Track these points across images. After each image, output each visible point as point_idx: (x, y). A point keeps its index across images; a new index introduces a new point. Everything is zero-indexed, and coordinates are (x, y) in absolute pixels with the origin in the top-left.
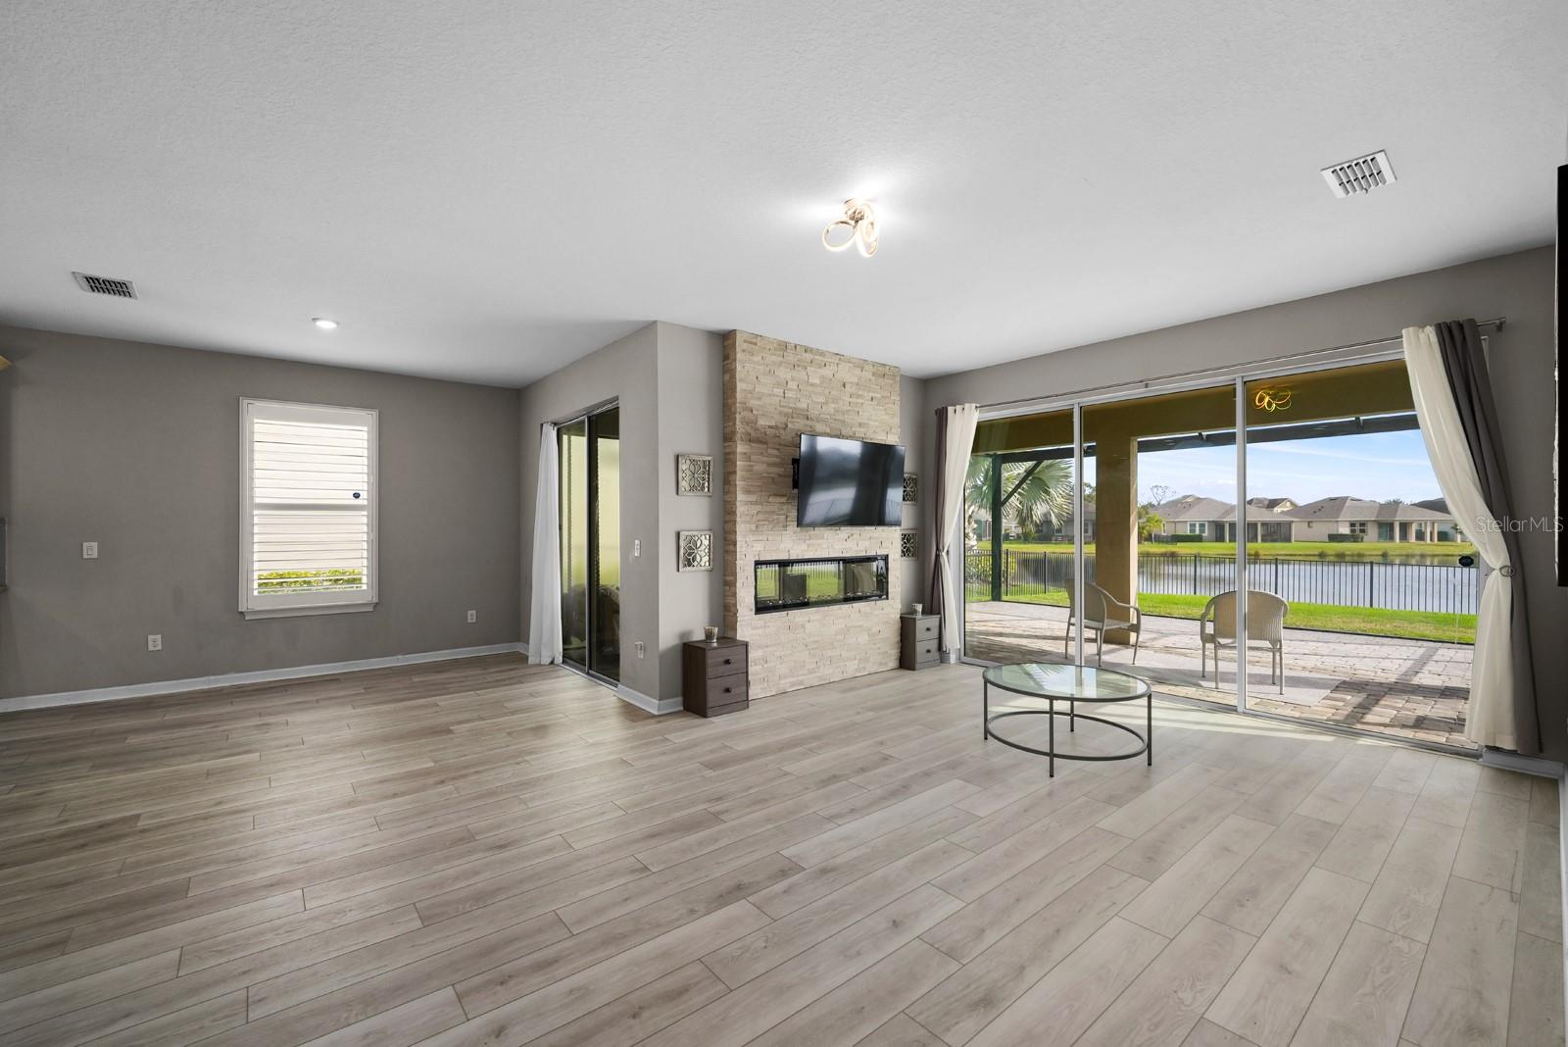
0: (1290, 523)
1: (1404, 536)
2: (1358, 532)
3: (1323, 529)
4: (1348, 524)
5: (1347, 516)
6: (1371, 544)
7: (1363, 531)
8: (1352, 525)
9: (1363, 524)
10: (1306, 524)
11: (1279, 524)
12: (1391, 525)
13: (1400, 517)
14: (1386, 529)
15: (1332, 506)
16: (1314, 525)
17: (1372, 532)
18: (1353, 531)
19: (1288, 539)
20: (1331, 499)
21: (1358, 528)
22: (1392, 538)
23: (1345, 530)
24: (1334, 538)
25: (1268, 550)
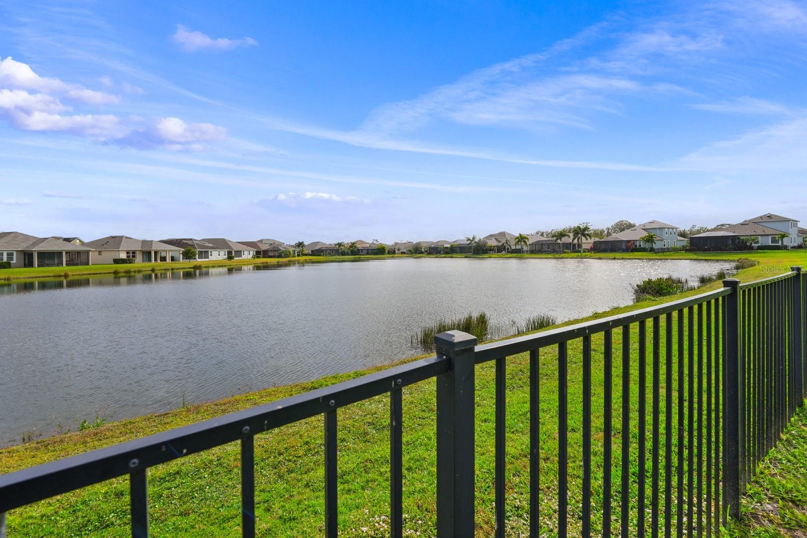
0: (88, 252)
1: (156, 260)
2: (131, 257)
3: (109, 256)
4: (125, 252)
5: (124, 246)
6: (139, 263)
7: (134, 256)
8: (128, 253)
9: (134, 253)
10: (97, 253)
11: (79, 253)
12: (150, 253)
13: (154, 248)
14: (147, 255)
15: (114, 242)
16: (103, 253)
17: (139, 257)
18: (128, 257)
19: (87, 264)
20: (113, 237)
21: (131, 254)
22: (150, 260)
23: (123, 256)
24: (117, 261)
25: (75, 271)
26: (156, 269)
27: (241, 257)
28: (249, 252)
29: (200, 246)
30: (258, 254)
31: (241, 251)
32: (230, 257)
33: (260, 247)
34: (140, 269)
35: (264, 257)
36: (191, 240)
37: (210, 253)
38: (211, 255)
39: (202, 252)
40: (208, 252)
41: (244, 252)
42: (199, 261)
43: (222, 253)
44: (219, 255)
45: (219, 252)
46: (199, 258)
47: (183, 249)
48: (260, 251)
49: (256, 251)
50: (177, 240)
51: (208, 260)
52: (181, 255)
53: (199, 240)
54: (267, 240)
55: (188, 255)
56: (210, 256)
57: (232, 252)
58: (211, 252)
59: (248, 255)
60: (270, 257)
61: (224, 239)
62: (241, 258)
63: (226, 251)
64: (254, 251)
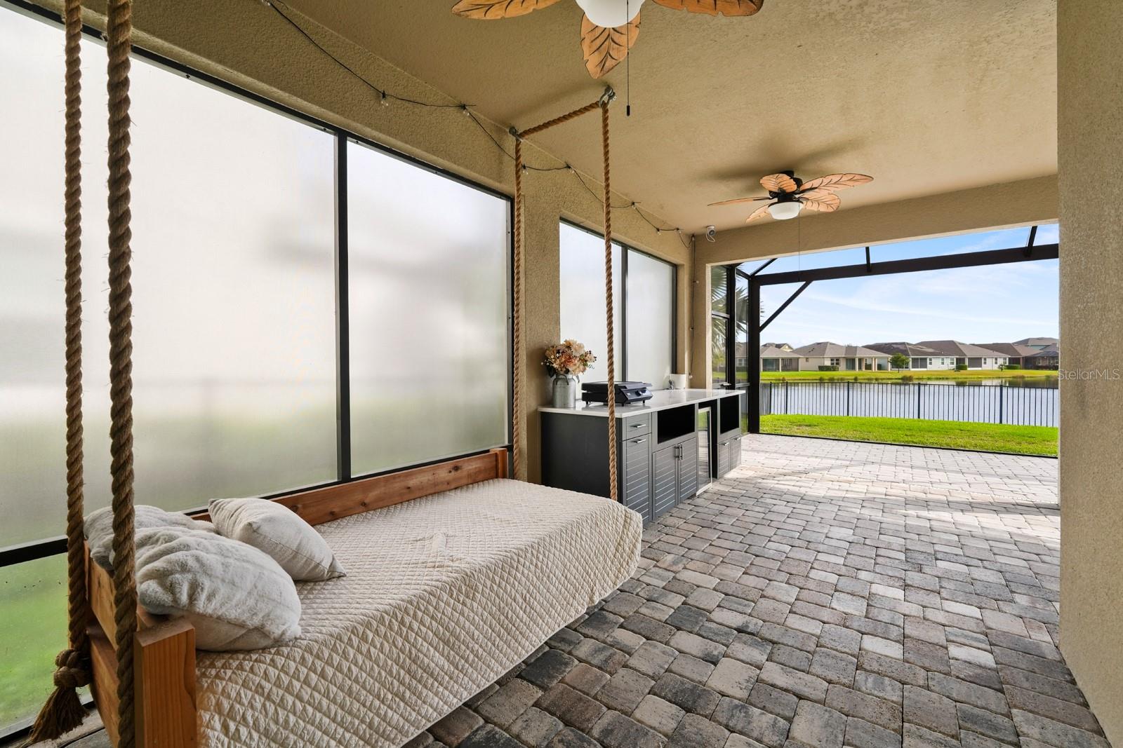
0: (798, 359)
1: (860, 368)
2: (835, 365)
3: (815, 363)
4: (829, 359)
5: (829, 354)
6: (842, 372)
7: (837, 364)
8: (832, 360)
9: (838, 360)
10: (807, 359)
11: (791, 359)
12: (853, 360)
13: (858, 355)
14: (851, 363)
15: (819, 348)
16: (810, 360)
17: (843, 364)
18: (832, 364)
19: (797, 370)
20: (818, 344)
21: (835, 362)
22: (853, 368)
23: (828, 363)
24: (822, 368)
25: (789, 375)
26: (859, 377)
27: (981, 366)
28: (996, 359)
29: (915, 352)
30: (1014, 363)
31: (981, 358)
32: (960, 366)
33: (1020, 352)
34: (843, 377)
35: (1026, 367)
36: (904, 343)
37: (928, 360)
38: (931, 363)
39: (918, 359)
40: (926, 359)
41: (985, 359)
42: (913, 371)
43: (947, 361)
44: (943, 363)
45: (943, 359)
46: (913, 367)
47: (891, 356)
48: (1019, 359)
49: (1009, 359)
50: (886, 344)
51: (925, 369)
52: (889, 364)
53: (914, 343)
54: (1038, 339)
55: (897, 363)
56: (928, 365)
57: (964, 359)
58: (930, 360)
59: (991, 365)
60: (1038, 368)
61: (953, 341)
62: (980, 369)
63: (955, 358)
64: (1005, 359)
